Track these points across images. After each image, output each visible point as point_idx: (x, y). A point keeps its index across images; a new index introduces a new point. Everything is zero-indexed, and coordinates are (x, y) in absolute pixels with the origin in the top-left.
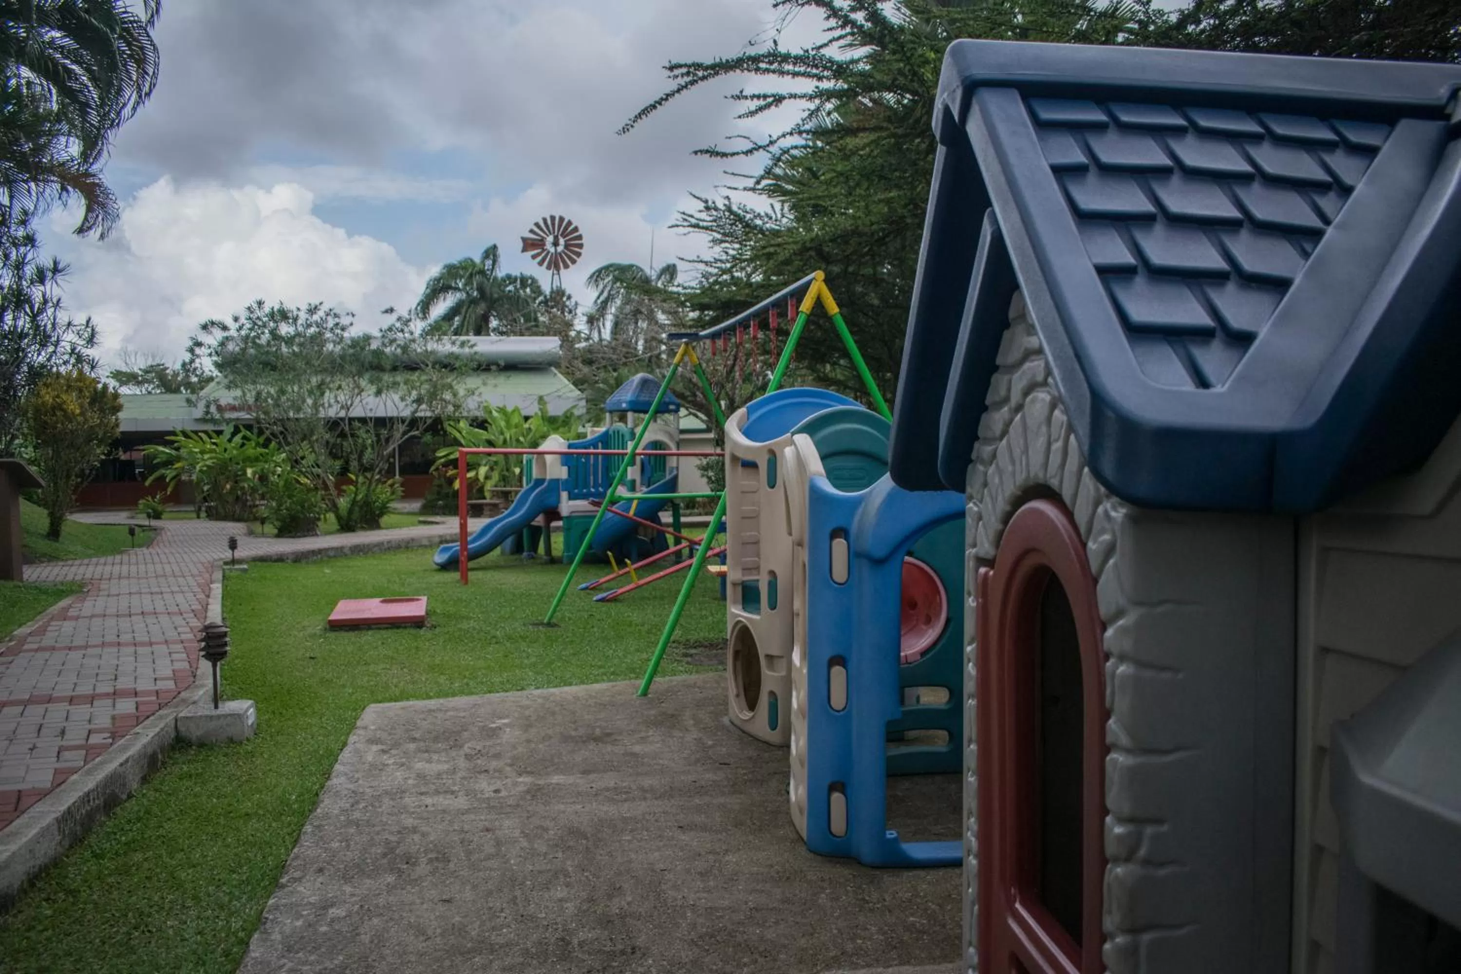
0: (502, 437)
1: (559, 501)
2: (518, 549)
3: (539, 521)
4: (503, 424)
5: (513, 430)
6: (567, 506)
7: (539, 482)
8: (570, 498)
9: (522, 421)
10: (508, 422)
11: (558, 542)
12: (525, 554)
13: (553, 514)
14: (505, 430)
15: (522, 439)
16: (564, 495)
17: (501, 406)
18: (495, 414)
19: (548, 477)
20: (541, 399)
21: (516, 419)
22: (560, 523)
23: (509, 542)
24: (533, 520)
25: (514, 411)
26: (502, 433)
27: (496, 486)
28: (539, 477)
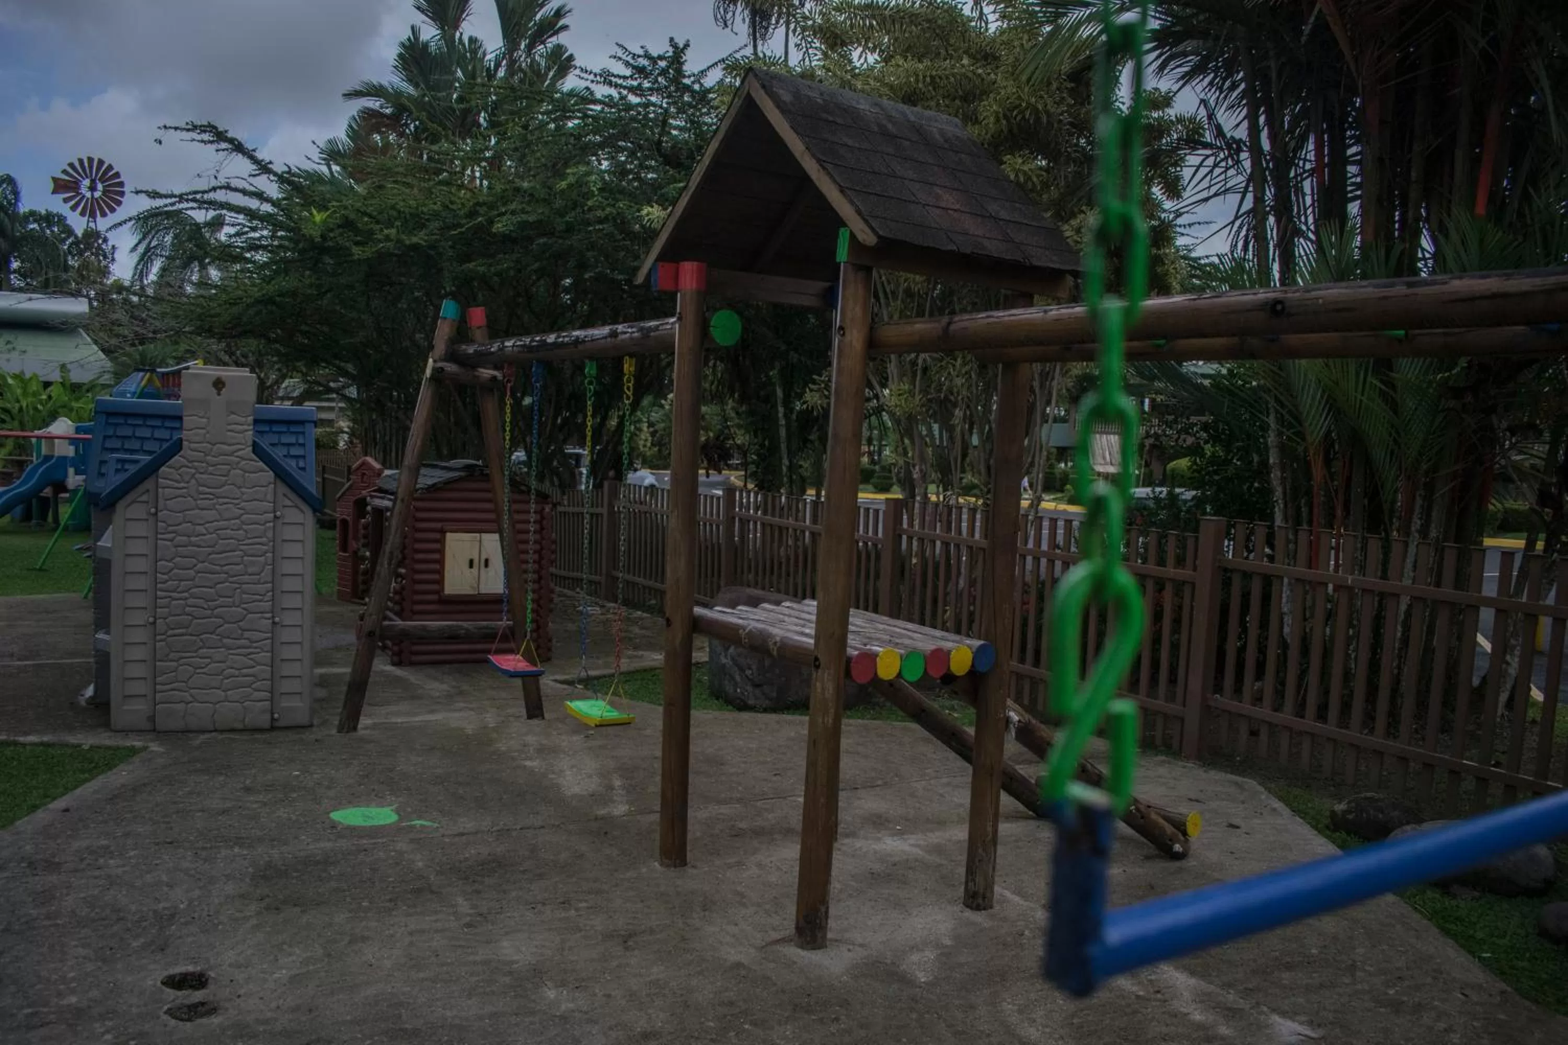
0: (17, 405)
1: (66, 476)
2: (27, 516)
3: (48, 492)
4: (19, 391)
5: (30, 399)
6: (74, 480)
7: (48, 458)
8: (77, 473)
9: (41, 390)
10: (25, 389)
11: (65, 512)
12: (34, 522)
13: (60, 487)
14: (21, 398)
15: (40, 407)
16: (71, 471)
17: (17, 372)
18: (10, 381)
19: (56, 454)
20: (63, 367)
21: (34, 387)
22: (67, 495)
23: (18, 510)
24: (41, 491)
25: (31, 379)
26: (18, 401)
27: (10, 454)
28: (49, 453)
